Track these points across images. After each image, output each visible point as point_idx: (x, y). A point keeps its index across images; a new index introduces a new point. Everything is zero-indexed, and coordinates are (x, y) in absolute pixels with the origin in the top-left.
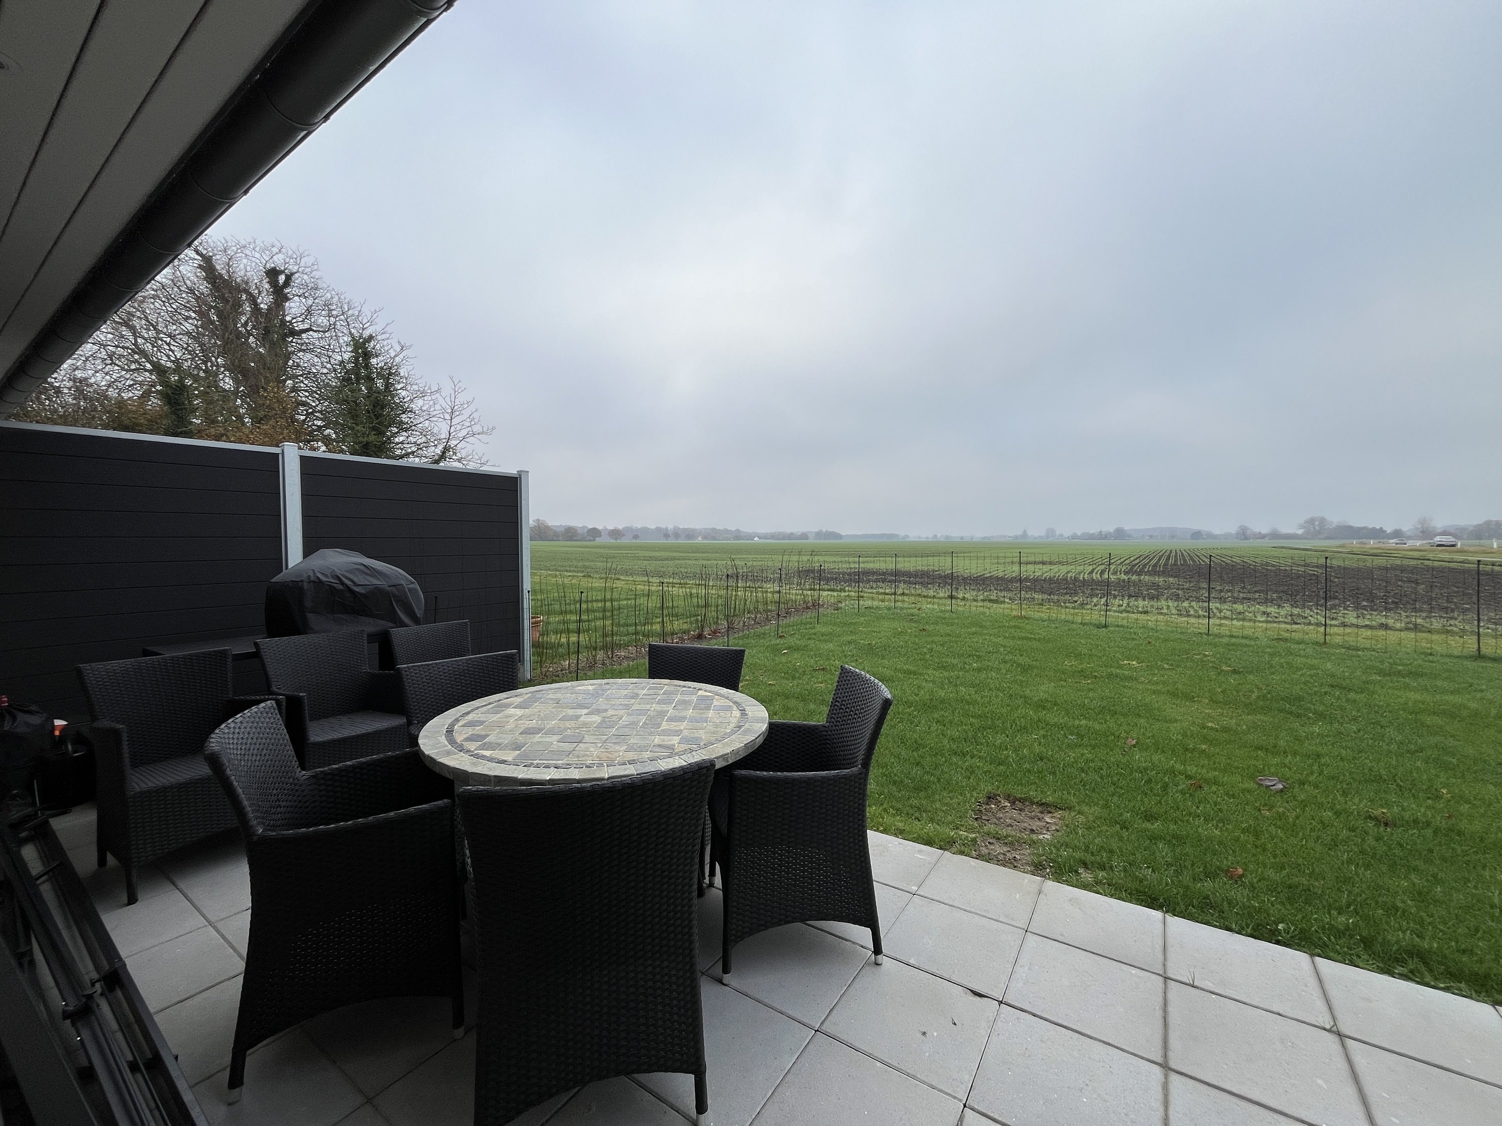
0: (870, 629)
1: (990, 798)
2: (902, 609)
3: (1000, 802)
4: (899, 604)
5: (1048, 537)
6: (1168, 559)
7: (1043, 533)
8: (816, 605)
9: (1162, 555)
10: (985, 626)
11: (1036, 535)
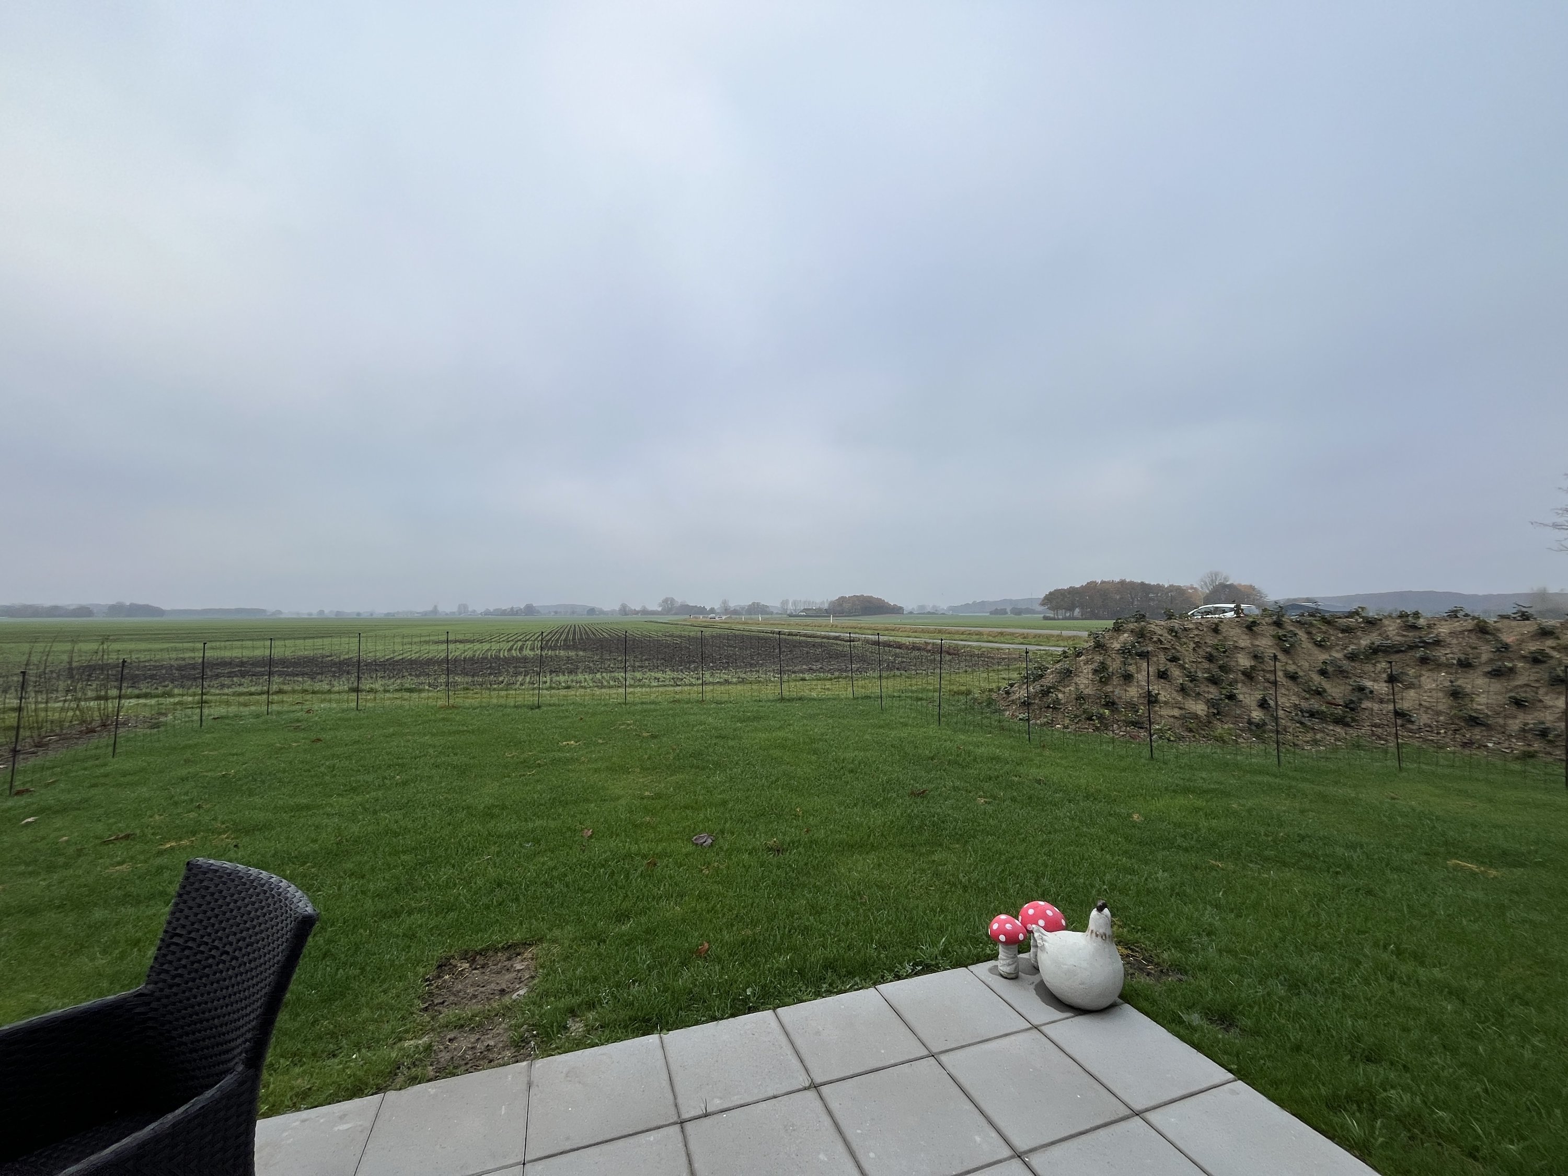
0: (222, 751)
1: (443, 966)
2: (279, 713)
3: (455, 966)
4: (275, 707)
5: (460, 614)
6: (574, 633)
7: (455, 609)
8: (109, 724)
9: (569, 630)
10: (405, 723)
11: (448, 610)
